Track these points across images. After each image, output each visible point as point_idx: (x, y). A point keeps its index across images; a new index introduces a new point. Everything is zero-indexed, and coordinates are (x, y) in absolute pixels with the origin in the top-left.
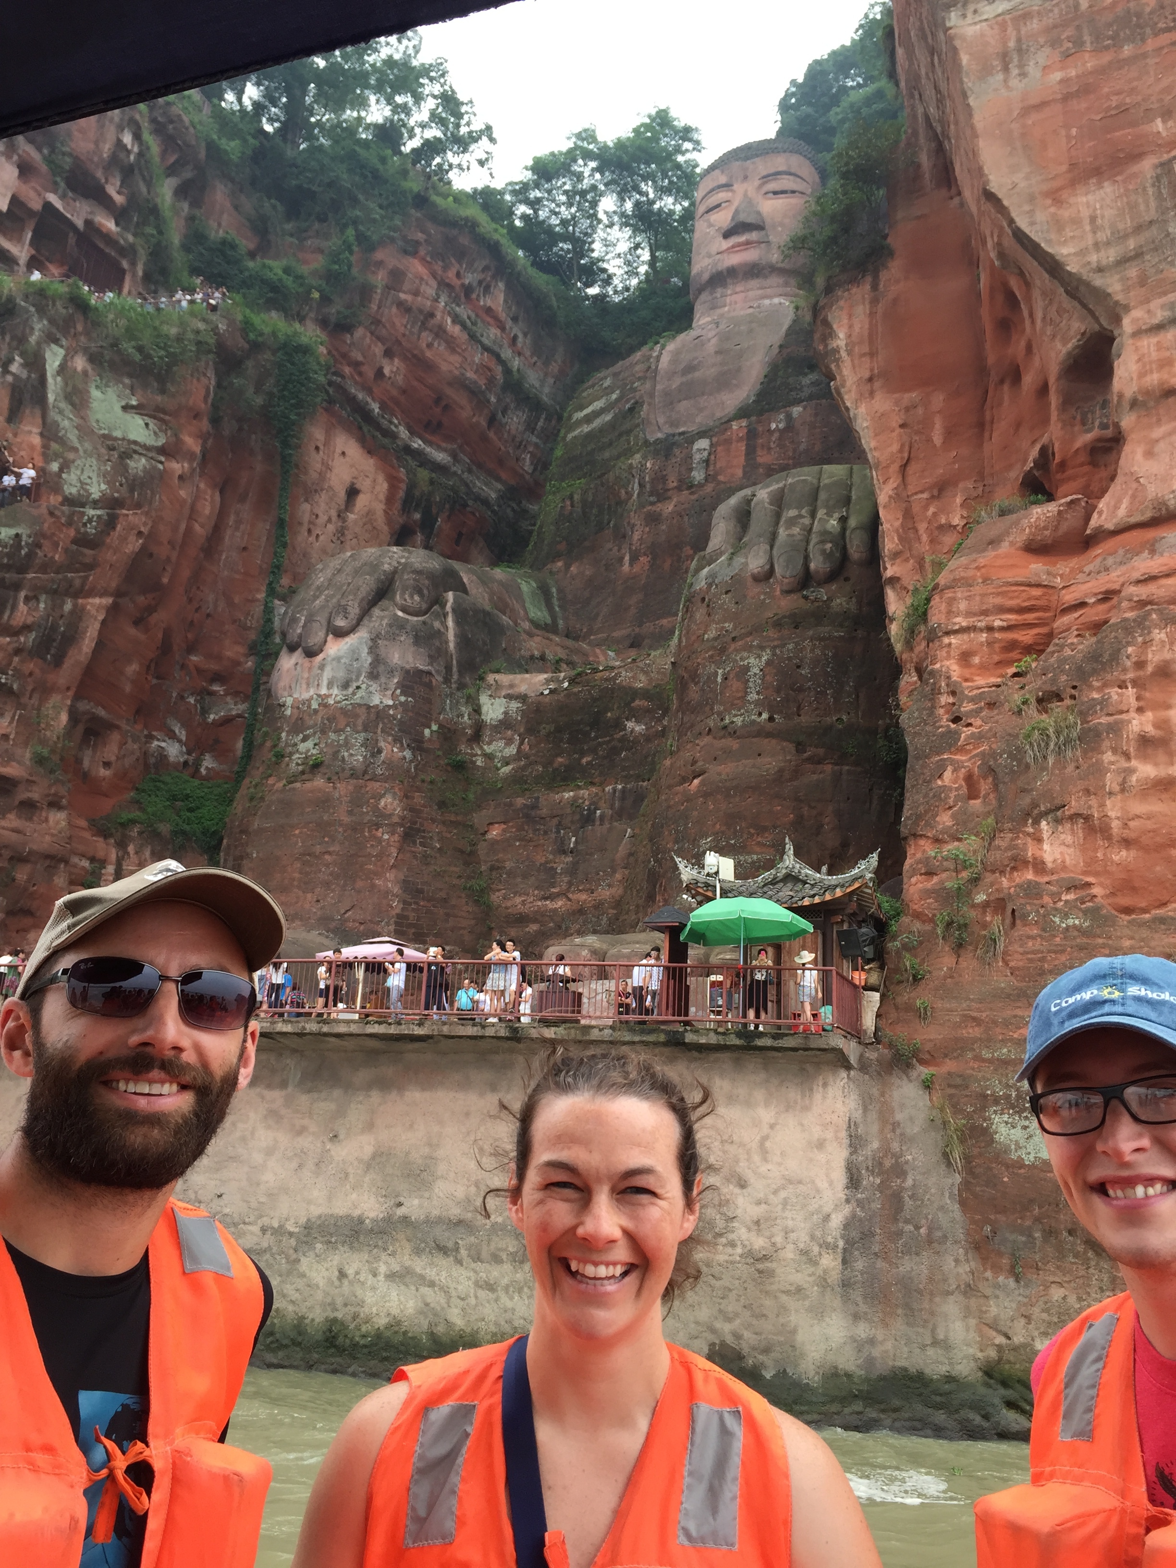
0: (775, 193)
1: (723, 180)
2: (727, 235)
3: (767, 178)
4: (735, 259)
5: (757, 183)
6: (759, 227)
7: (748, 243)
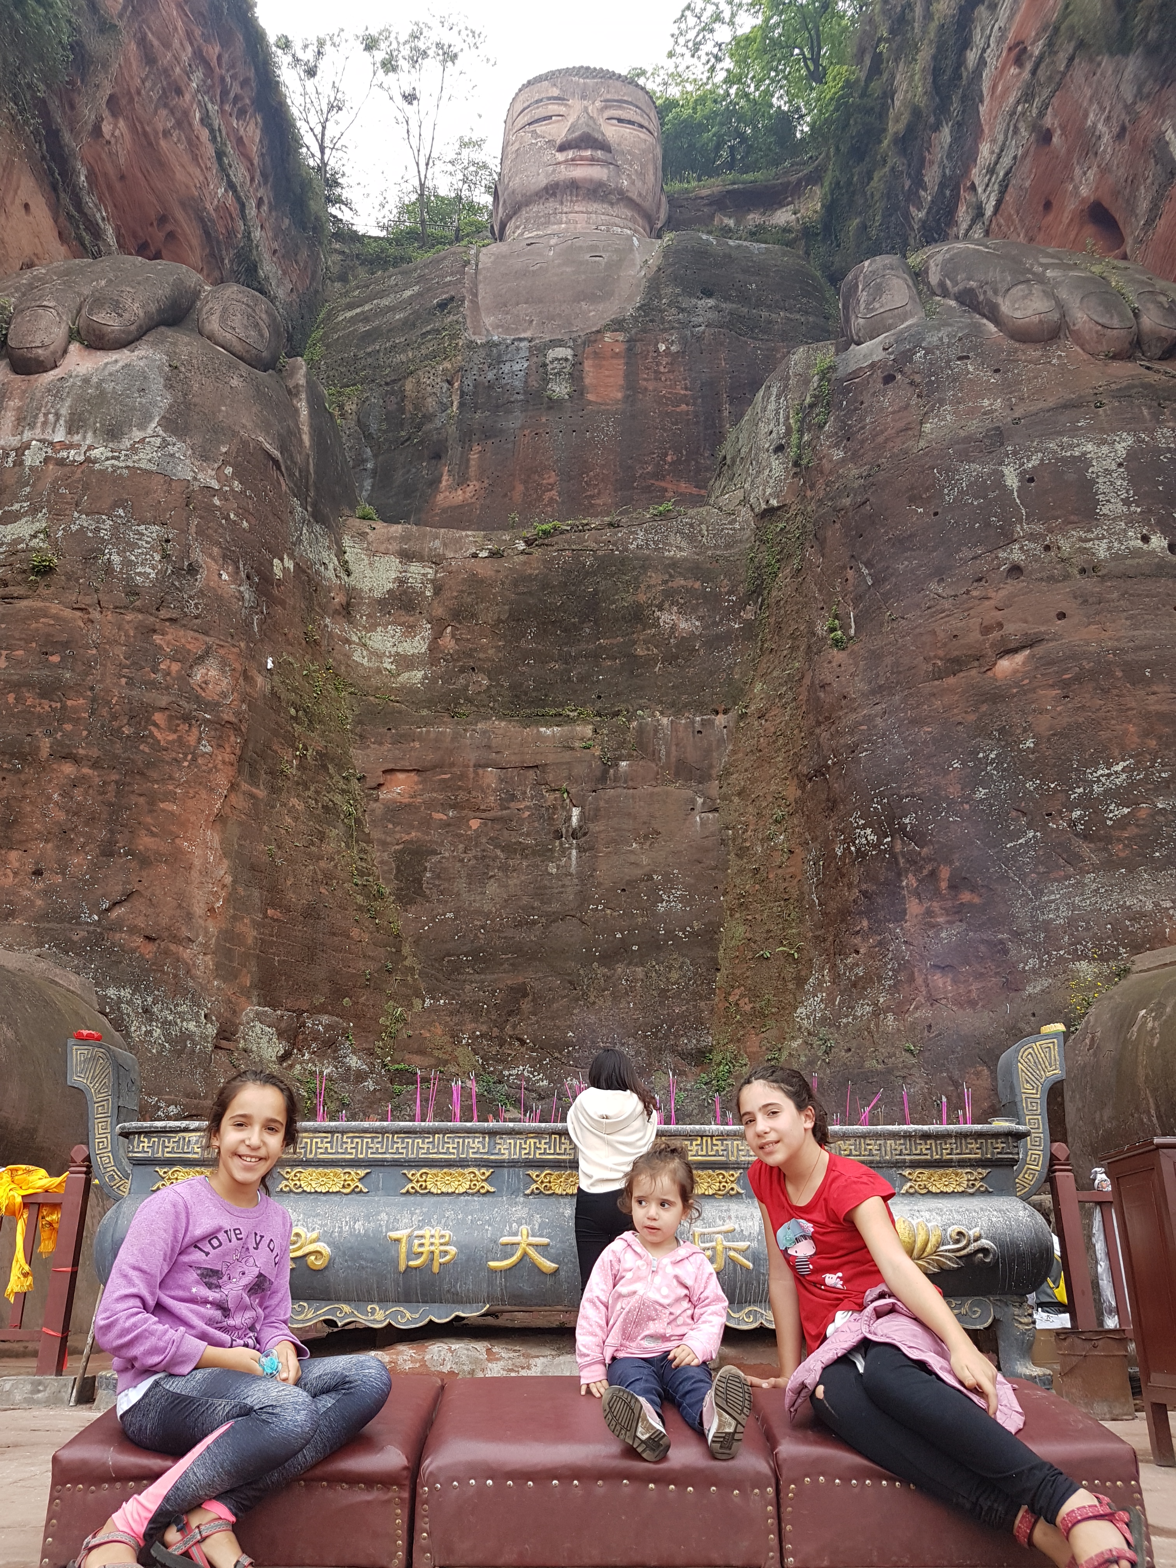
0: (620, 120)
1: (555, 92)
2: (562, 148)
3: (608, 104)
4: (580, 172)
5: (598, 104)
6: (605, 147)
7: (592, 159)
